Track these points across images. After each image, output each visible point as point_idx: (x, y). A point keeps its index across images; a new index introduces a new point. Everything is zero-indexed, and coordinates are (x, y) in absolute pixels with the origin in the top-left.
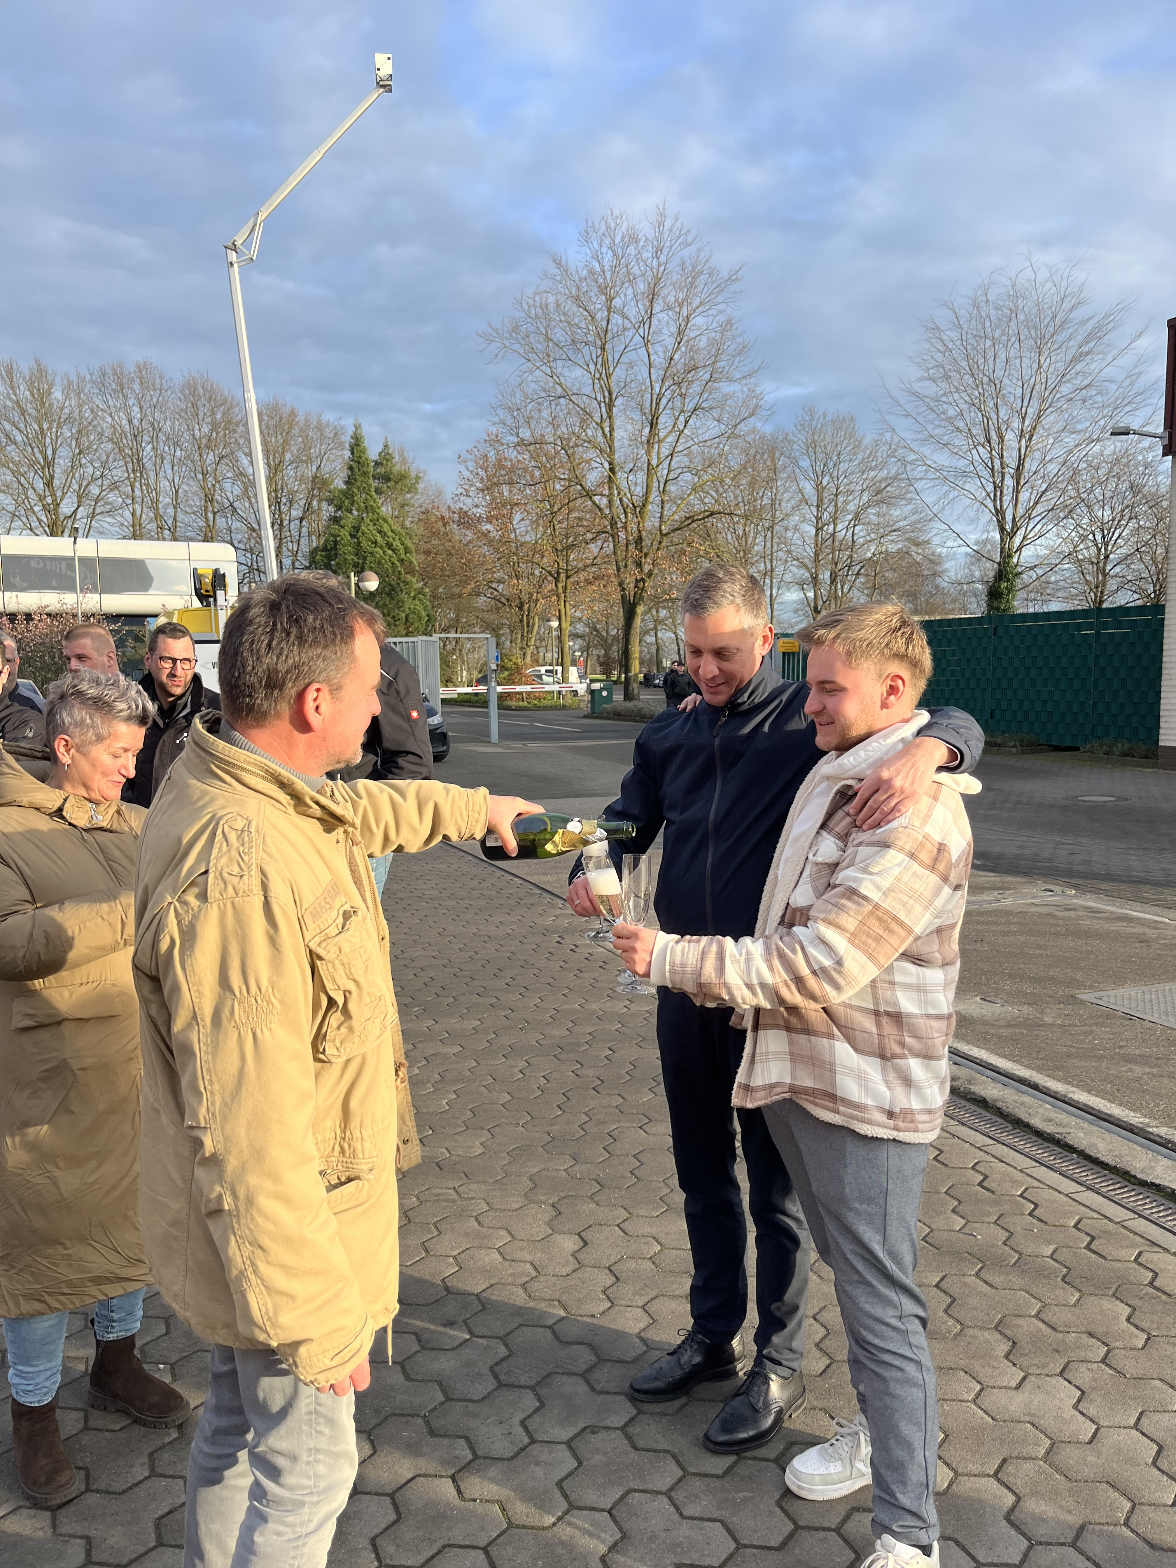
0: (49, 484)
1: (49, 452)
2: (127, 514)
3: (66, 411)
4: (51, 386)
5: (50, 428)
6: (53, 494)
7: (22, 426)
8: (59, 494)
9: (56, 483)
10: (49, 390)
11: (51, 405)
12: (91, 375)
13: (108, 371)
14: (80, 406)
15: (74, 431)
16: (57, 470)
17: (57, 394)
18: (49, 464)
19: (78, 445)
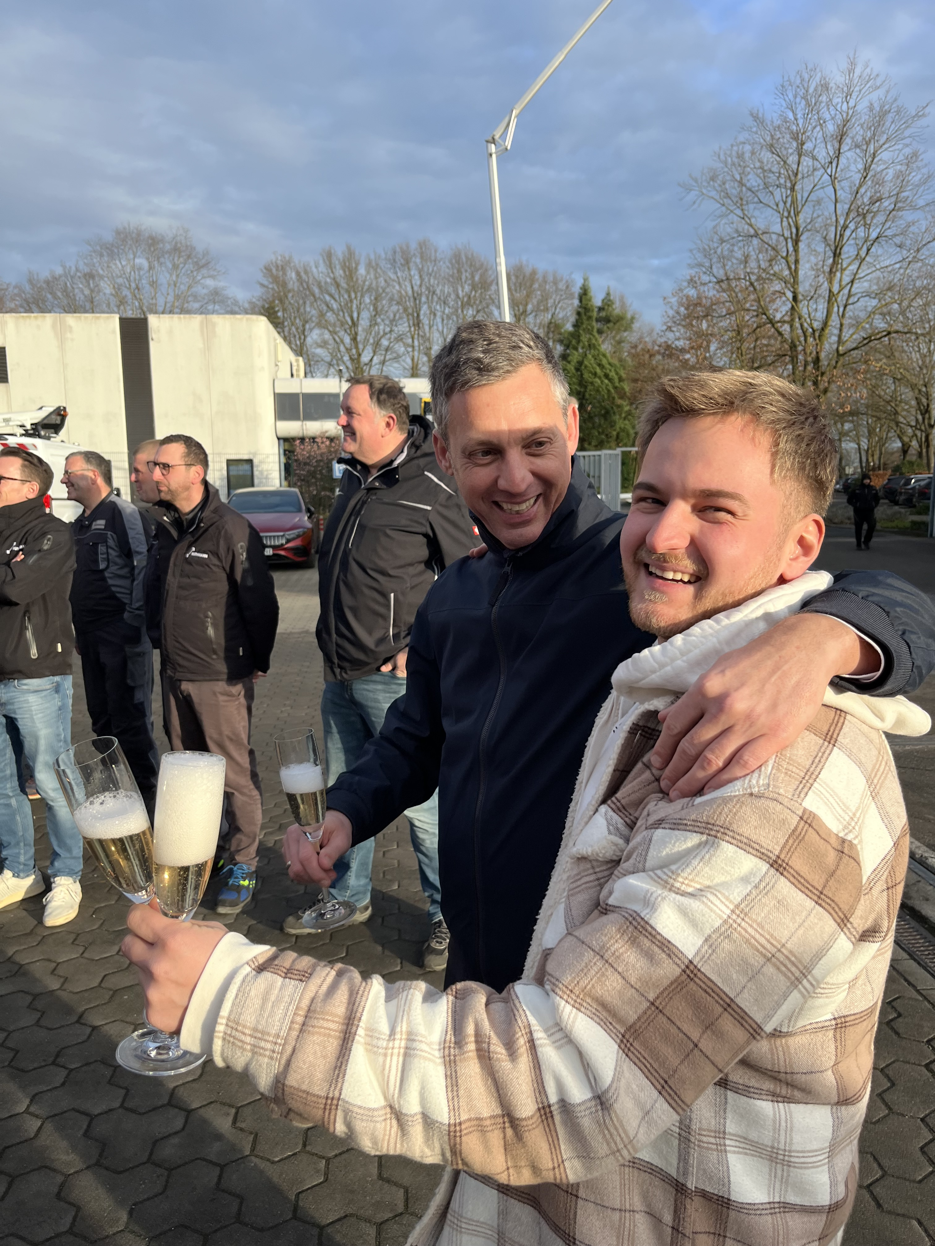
0: (354, 339)
1: (355, 315)
2: (409, 361)
3: (367, 283)
4: (357, 264)
5: (356, 298)
6: (357, 348)
7: (337, 297)
8: (361, 346)
9: (359, 338)
10: (356, 268)
11: (357, 279)
12: (386, 254)
13: (398, 249)
14: (376, 278)
15: (373, 298)
16: (360, 329)
17: (362, 271)
18: (354, 324)
19: (375, 309)
